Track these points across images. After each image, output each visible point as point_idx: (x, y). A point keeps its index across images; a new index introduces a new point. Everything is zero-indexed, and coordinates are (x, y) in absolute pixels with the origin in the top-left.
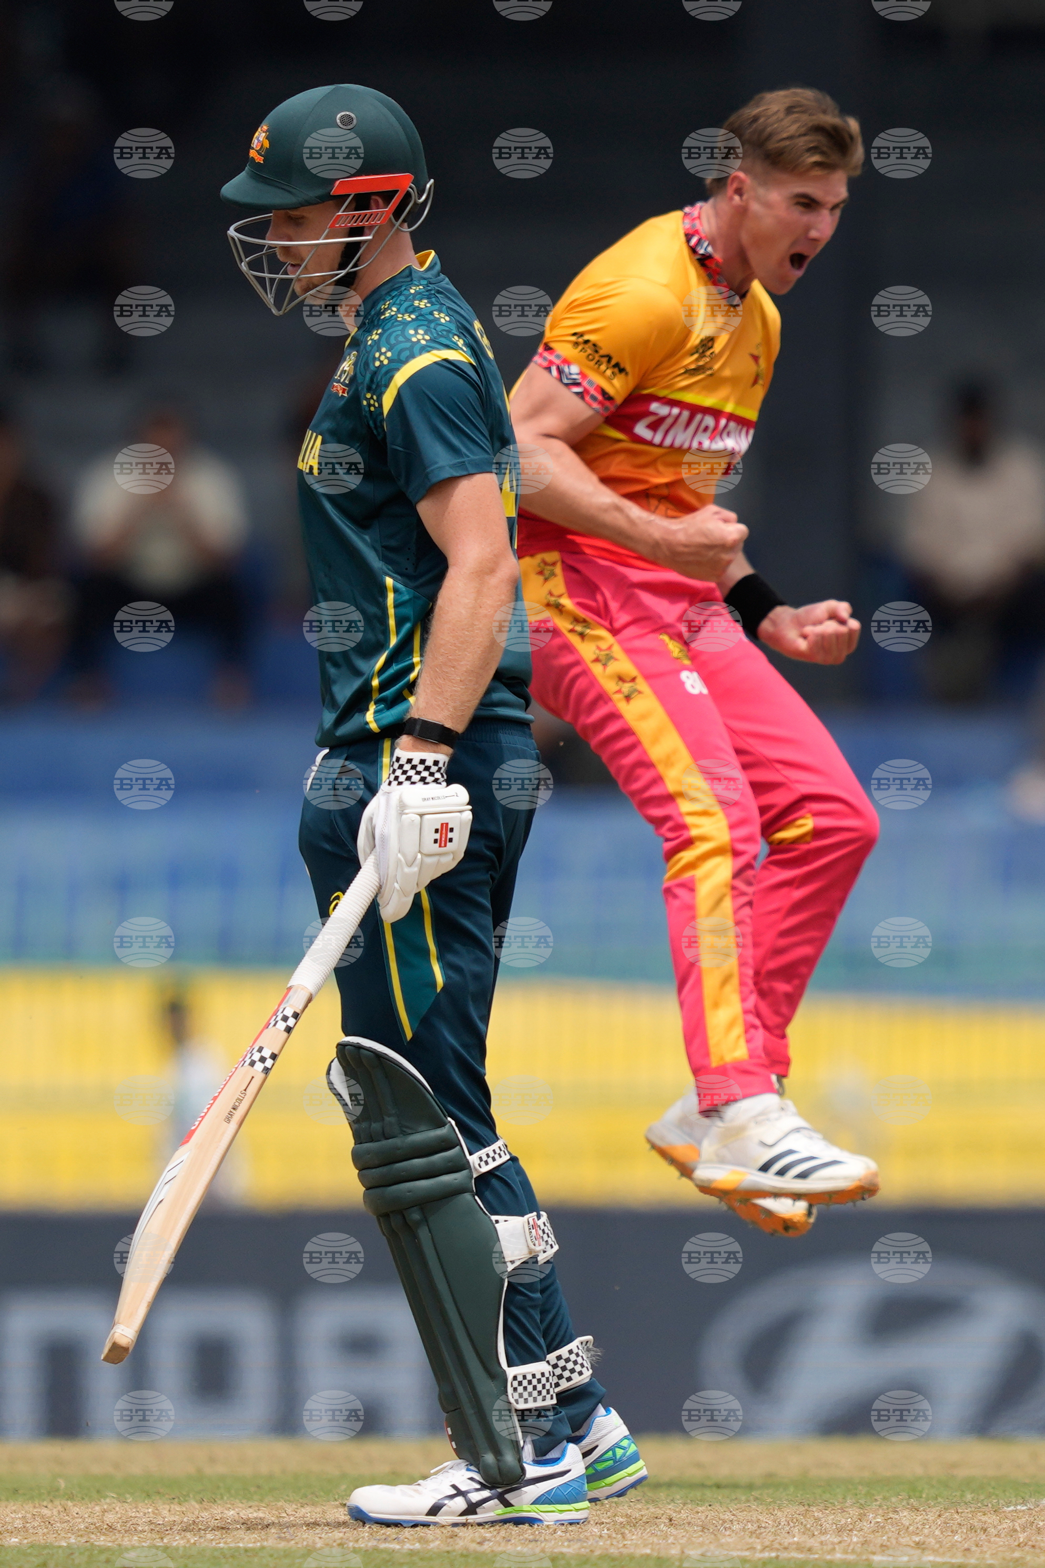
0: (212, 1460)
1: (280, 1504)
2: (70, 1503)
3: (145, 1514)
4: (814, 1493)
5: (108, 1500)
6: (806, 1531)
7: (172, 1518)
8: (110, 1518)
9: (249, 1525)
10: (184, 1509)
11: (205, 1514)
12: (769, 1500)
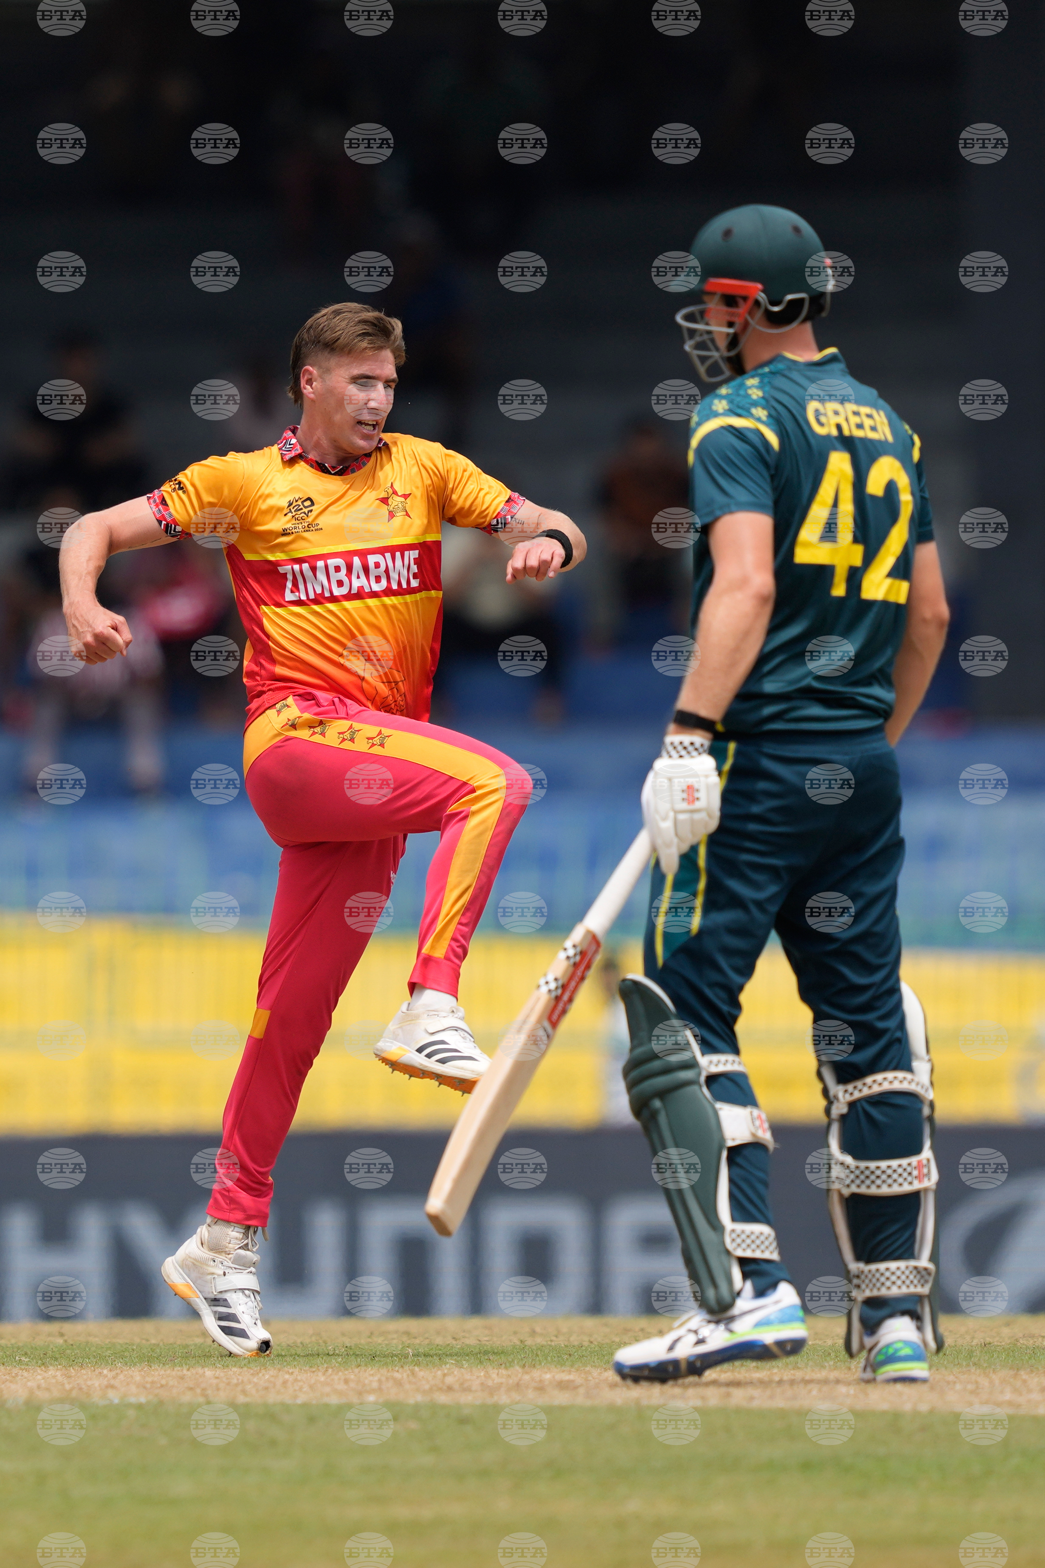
0: (533, 1333)
1: (587, 1369)
2: (416, 1369)
3: (478, 1377)
4: (1022, 1360)
5: (448, 1366)
6: (1016, 1391)
7: (500, 1380)
8: (449, 1380)
9: (562, 1386)
10: (510, 1373)
11: (527, 1377)
12: (985, 1365)
